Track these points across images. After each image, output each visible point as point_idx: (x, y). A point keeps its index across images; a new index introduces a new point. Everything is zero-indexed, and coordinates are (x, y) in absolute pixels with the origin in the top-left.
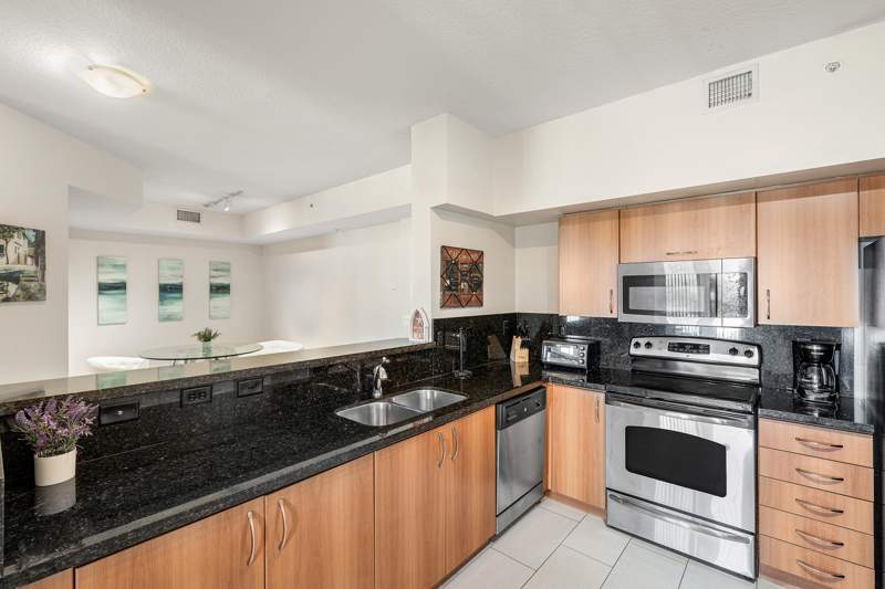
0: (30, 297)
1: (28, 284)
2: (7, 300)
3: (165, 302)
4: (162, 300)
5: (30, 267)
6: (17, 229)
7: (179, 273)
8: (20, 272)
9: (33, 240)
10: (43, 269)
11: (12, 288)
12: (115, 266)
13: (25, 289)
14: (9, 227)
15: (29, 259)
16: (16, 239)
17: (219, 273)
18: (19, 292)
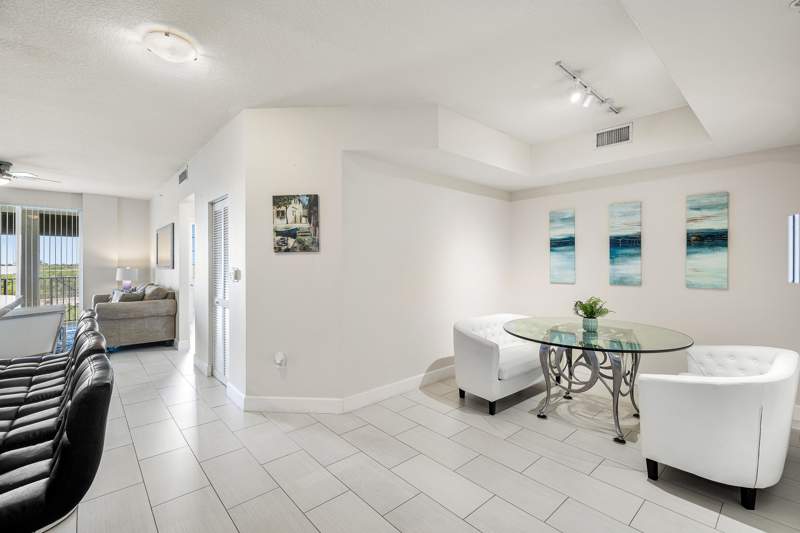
0: (305, 249)
1: (303, 238)
2: (287, 250)
3: (616, 259)
4: (613, 256)
5: (304, 225)
6: (294, 197)
7: (636, 219)
8: (297, 229)
9: (307, 203)
10: (317, 225)
11: (291, 242)
12: (564, 220)
13: (300, 242)
14: (288, 196)
15: (304, 219)
16: (293, 204)
17: (705, 213)
18: (296, 245)
